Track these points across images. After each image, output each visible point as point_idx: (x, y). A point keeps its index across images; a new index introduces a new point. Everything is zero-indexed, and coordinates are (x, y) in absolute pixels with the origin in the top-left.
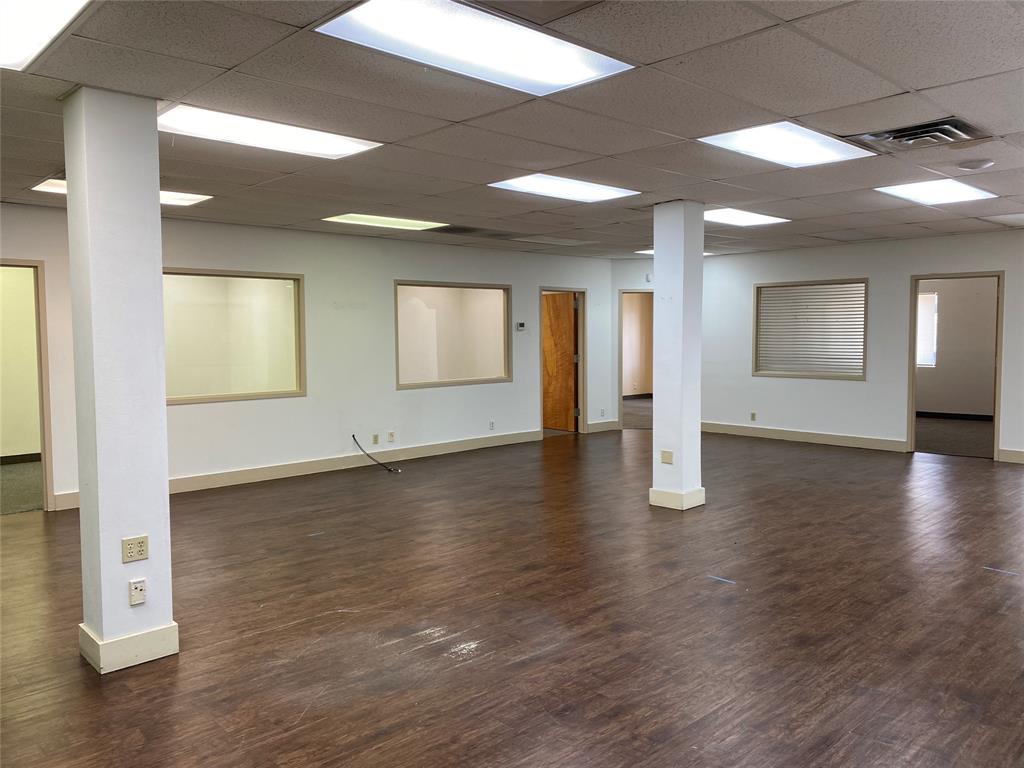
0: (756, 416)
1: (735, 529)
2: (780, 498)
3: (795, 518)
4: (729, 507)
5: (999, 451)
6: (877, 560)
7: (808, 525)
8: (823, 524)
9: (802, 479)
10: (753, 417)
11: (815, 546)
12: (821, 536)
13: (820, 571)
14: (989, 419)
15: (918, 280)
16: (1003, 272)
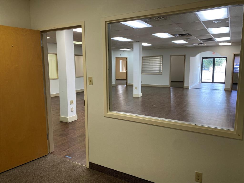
5: (184, 86)
15: (171, 56)
16: (185, 55)
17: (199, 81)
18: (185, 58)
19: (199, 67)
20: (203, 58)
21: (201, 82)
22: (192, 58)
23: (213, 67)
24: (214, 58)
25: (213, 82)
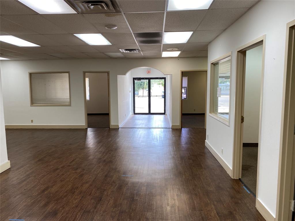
0: (33, 121)
1: (25, 180)
2: (45, 157)
3: (52, 167)
4: (22, 167)
5: (111, 125)
6: (87, 183)
7: (57, 169)
8: (63, 167)
9: (53, 146)
10: (32, 121)
11: (61, 181)
12: (63, 175)
13: (65, 196)
14: (108, 115)
15: (85, 73)
16: (109, 71)
17: (131, 113)
18: (108, 77)
19: (130, 92)
20: (134, 79)
21: (134, 114)
22: (120, 77)
23: (148, 91)
24: (149, 79)
25: (150, 113)
